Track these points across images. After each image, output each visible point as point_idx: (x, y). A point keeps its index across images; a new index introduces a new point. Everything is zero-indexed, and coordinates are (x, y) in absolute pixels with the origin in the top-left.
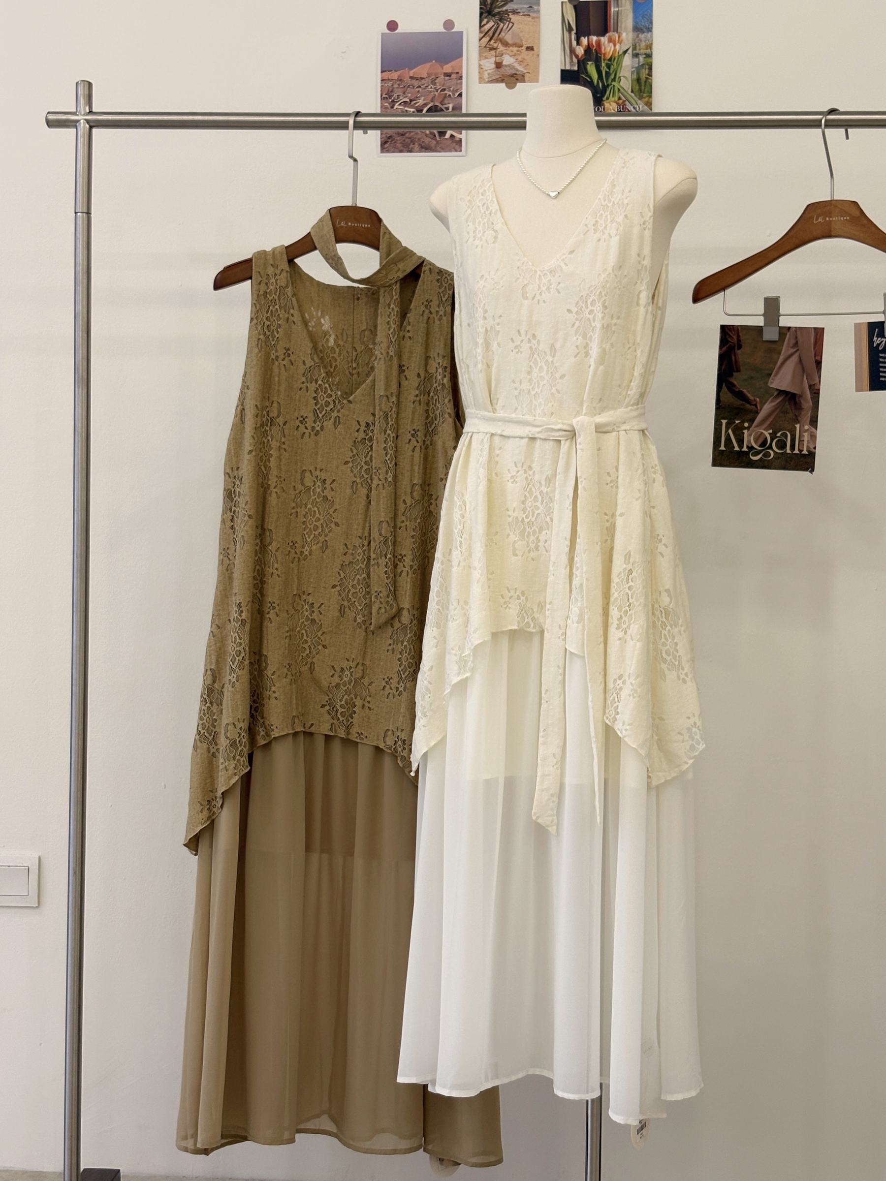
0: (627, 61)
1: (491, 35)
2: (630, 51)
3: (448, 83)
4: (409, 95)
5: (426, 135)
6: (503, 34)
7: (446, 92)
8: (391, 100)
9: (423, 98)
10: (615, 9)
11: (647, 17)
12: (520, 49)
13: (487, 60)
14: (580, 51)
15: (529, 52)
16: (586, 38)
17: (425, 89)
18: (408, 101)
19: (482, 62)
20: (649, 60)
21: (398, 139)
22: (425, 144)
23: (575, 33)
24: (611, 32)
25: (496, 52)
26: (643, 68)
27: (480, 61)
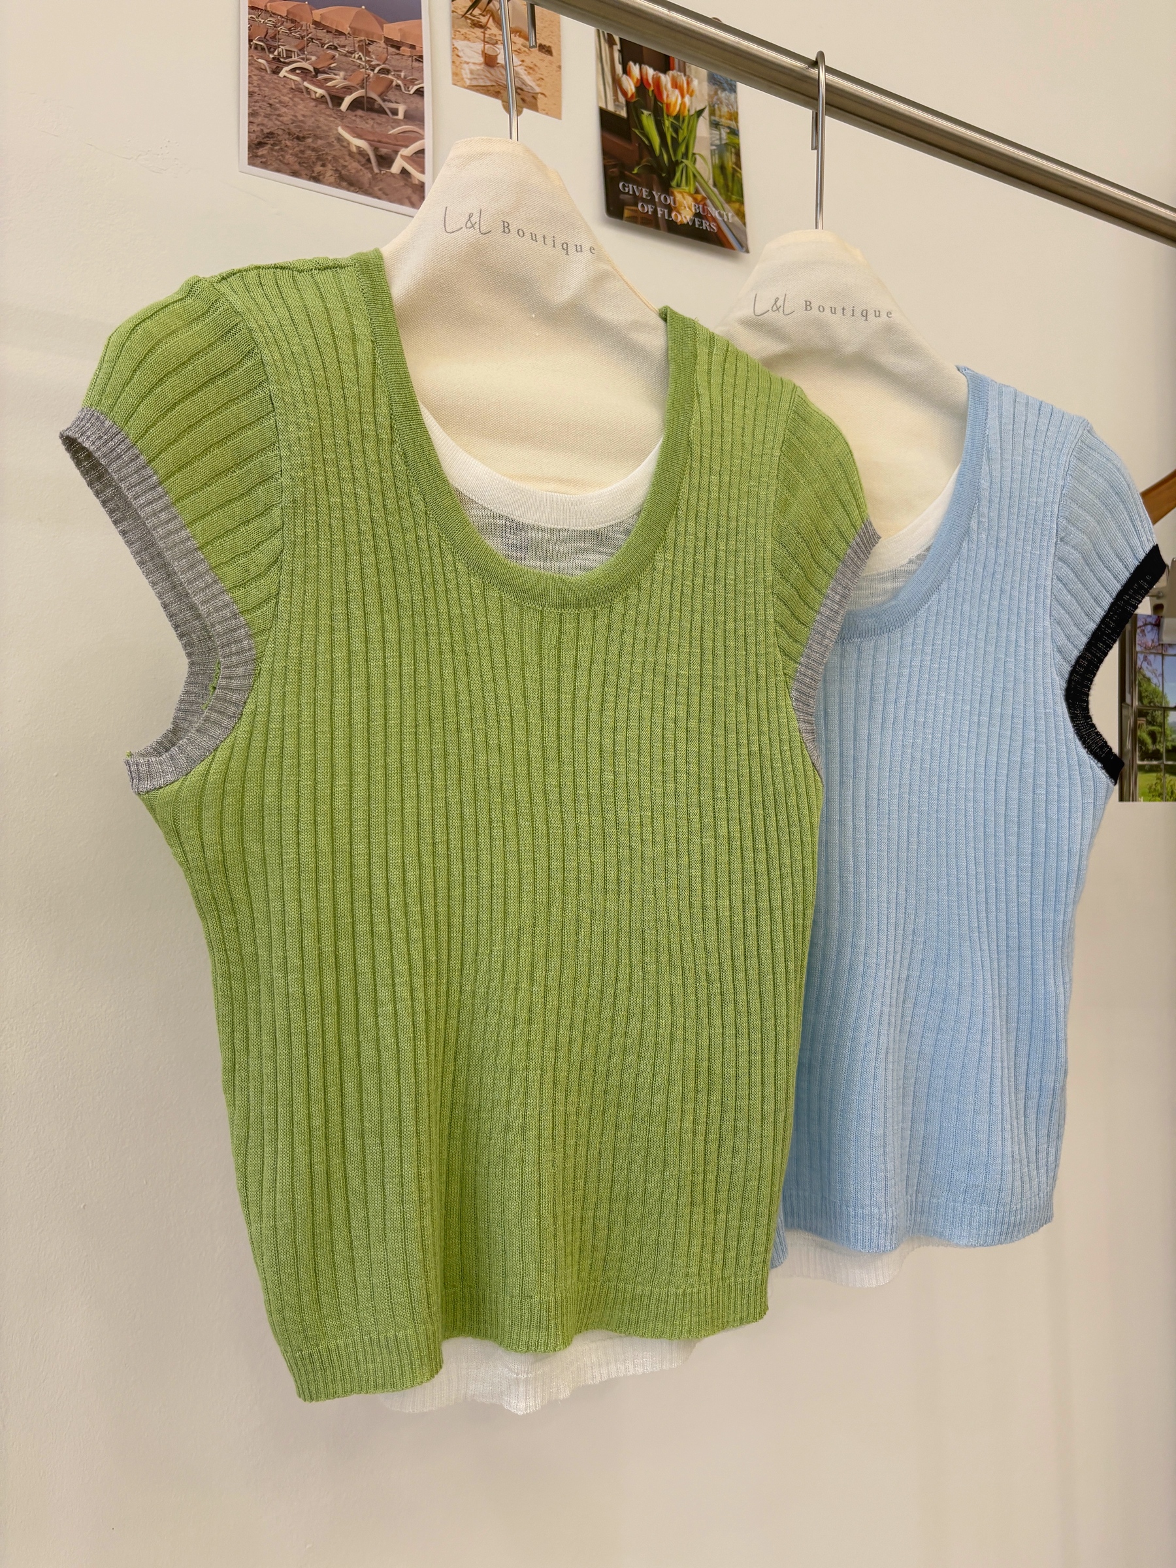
0: (703, 128)
2: (706, 113)
3: (394, 62)
4: (314, 58)
5: (351, 154)
7: (390, 77)
8: (271, 56)
9: (342, 74)
12: (529, 44)
13: (466, 42)
14: (630, 86)
15: (544, 55)
16: (637, 66)
17: (346, 55)
18: (311, 69)
19: (460, 44)
20: (735, 140)
21: (288, 143)
22: (348, 173)
23: (620, 51)
24: (675, 71)
25: (484, 33)
26: (727, 150)
27: (454, 41)
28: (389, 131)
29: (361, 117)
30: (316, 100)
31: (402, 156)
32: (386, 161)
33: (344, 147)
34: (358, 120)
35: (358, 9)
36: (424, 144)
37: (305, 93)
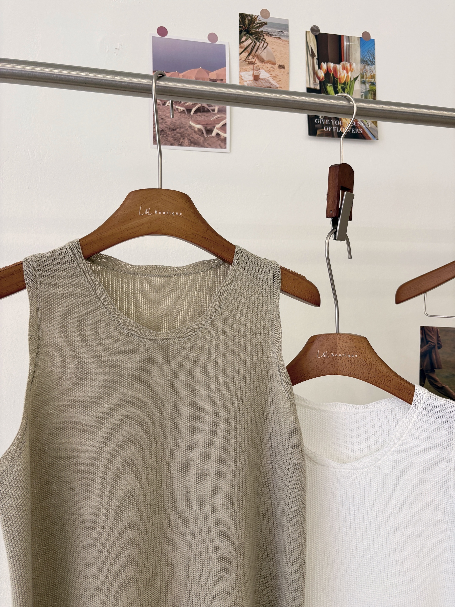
0: (357, 86)
1: (250, 51)
2: (359, 78)
5: (195, 132)
6: (259, 51)
10: (347, 43)
11: (370, 52)
12: (274, 66)
13: (246, 72)
14: (321, 74)
15: (281, 70)
16: (326, 64)
19: (243, 74)
20: (373, 88)
21: (169, 133)
22: (194, 140)
23: (317, 59)
24: (344, 62)
25: (254, 66)
26: (369, 93)
27: (240, 73)
28: (212, 119)
29: (199, 115)
30: (181, 112)
31: (217, 128)
32: (209, 131)
33: (192, 129)
34: (198, 117)
35: (198, 69)
36: (226, 121)
37: (176, 111)
